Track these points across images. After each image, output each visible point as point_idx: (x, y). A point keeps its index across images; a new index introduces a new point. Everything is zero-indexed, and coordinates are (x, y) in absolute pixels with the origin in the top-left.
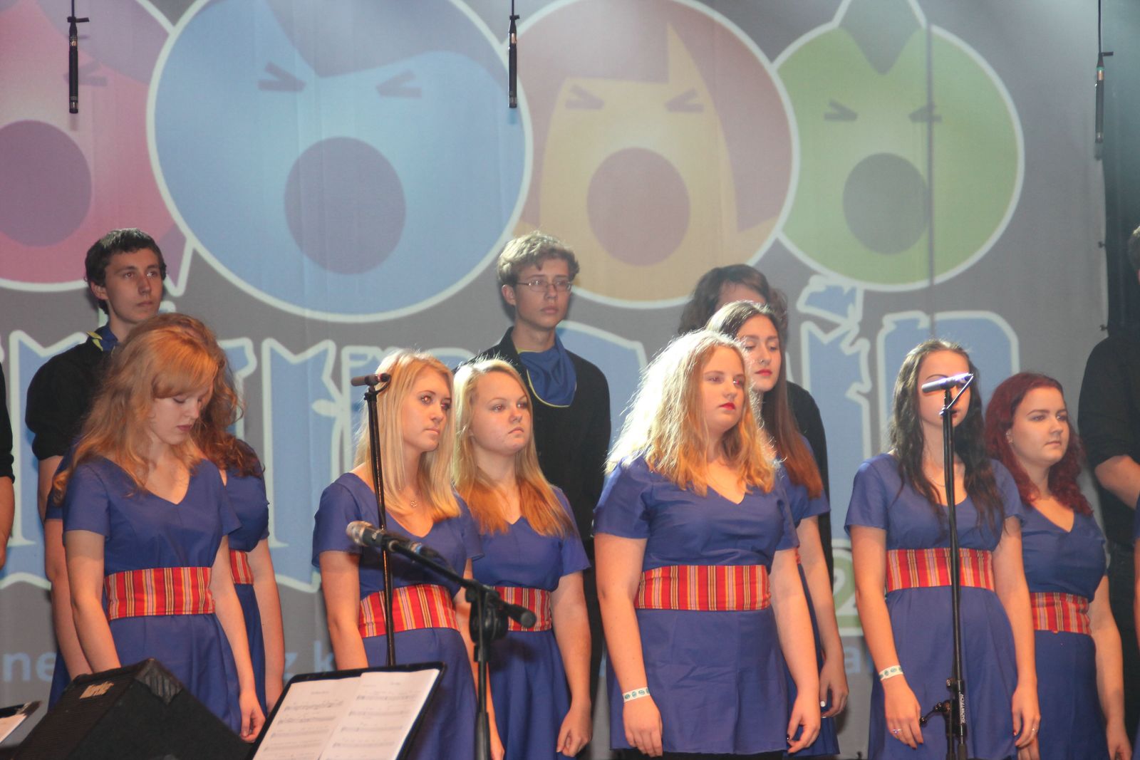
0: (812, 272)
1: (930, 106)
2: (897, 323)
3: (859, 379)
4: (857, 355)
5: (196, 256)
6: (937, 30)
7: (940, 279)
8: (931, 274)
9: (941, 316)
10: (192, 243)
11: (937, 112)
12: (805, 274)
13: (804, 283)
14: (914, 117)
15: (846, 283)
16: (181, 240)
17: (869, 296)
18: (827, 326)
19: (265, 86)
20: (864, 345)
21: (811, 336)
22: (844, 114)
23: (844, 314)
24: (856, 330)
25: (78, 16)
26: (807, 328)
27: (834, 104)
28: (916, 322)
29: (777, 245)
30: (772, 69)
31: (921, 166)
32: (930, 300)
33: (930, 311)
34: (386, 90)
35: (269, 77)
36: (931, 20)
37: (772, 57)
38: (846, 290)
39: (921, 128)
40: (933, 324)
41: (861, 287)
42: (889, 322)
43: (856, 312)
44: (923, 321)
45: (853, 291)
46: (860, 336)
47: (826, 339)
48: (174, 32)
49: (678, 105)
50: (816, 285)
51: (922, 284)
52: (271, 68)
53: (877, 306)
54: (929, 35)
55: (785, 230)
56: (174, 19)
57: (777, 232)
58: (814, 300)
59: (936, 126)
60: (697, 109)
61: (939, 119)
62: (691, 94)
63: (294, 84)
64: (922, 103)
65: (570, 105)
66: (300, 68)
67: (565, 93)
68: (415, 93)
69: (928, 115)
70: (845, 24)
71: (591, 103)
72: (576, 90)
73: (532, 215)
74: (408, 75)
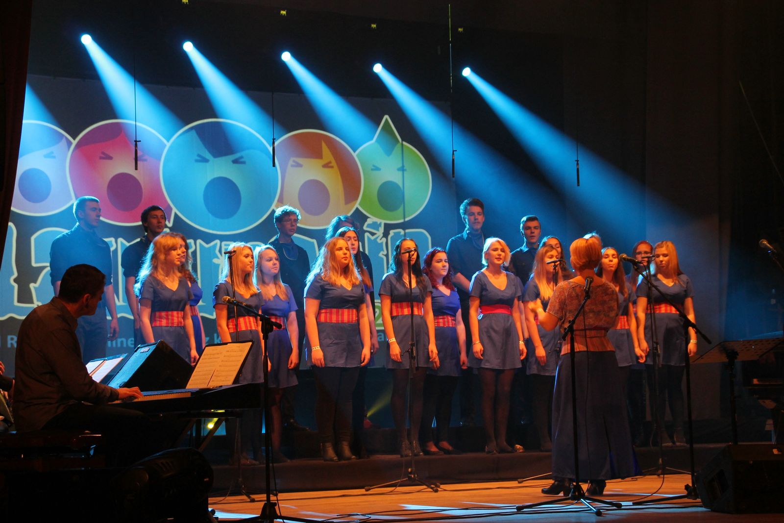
0: (369, 217)
1: (403, 166)
2: (394, 233)
3: (383, 250)
4: (382, 243)
5: (176, 215)
6: (404, 143)
7: (407, 219)
8: (404, 218)
9: (407, 231)
10: (175, 210)
11: (405, 168)
12: (367, 218)
13: (366, 221)
14: (399, 170)
15: (378, 221)
16: (171, 209)
17: (386, 225)
18: (373, 234)
19: (197, 161)
20: (384, 240)
21: (368, 237)
22: (377, 169)
23: (378, 230)
24: (382, 235)
25: (137, 140)
26: (367, 235)
27: (374, 166)
28: (400, 232)
29: (357, 209)
30: (355, 155)
31: (401, 185)
32: (404, 226)
33: (404, 229)
34: (235, 162)
35: (199, 158)
36: (403, 140)
37: (355, 150)
38: (379, 223)
39: (400, 173)
40: (405, 233)
41: (383, 222)
42: (392, 232)
43: (382, 230)
44: (402, 232)
45: (380, 224)
46: (383, 237)
47: (373, 238)
48: (168, 144)
49: (326, 166)
50: (369, 221)
51: (401, 221)
52: (199, 156)
53: (388, 228)
54: (402, 144)
55: (360, 204)
56: (168, 140)
57: (357, 205)
58: (369, 226)
59: (405, 172)
60: (332, 167)
61: (406, 170)
62: (330, 162)
63: (206, 160)
64: (400, 165)
65: (292, 166)
66: (208, 155)
67: (291, 162)
68: (244, 163)
69: (402, 169)
70: (377, 141)
71: (299, 165)
72: (294, 162)
73: (281, 200)
74: (241, 157)
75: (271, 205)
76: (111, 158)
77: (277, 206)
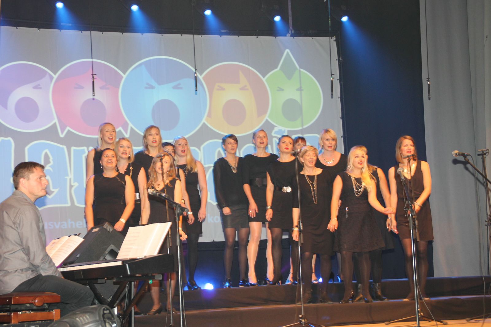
0: (275, 126)
1: (301, 87)
5: (132, 128)
6: (302, 70)
7: (305, 127)
10: (131, 125)
11: (302, 89)
12: (273, 127)
13: (273, 129)
15: (283, 129)
16: (128, 124)
17: (288, 131)
19: (146, 88)
22: (281, 90)
26: (274, 139)
27: (279, 88)
29: (267, 120)
30: (264, 80)
31: (299, 101)
32: (303, 132)
34: (175, 88)
35: (147, 86)
36: (301, 67)
37: (264, 77)
39: (298, 92)
41: (287, 129)
45: (284, 131)
48: (125, 76)
49: (242, 89)
50: (276, 129)
51: (300, 128)
52: (148, 84)
54: (300, 71)
55: (269, 117)
56: (124, 73)
57: (267, 117)
58: (276, 133)
59: (302, 92)
60: (247, 89)
62: (245, 86)
63: (152, 87)
64: (299, 86)
65: (218, 90)
66: (154, 83)
67: (216, 87)
68: (181, 88)
69: (300, 89)
70: (280, 69)
71: (222, 89)
72: (219, 86)
73: (209, 115)
74: (179, 84)
75: (202, 119)
76: (82, 88)
77: (207, 120)
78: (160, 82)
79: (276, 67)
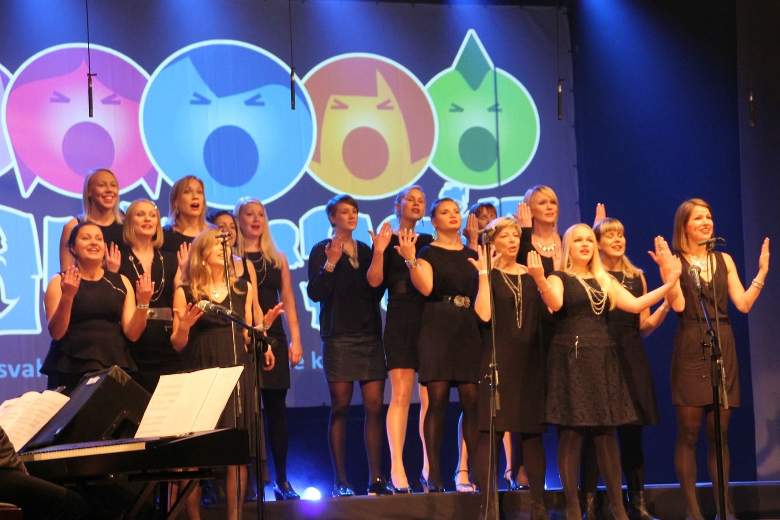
0: (445, 181)
1: (497, 105)
5: (163, 181)
6: (499, 70)
7: (503, 183)
8: (499, 181)
9: (503, 200)
10: (162, 175)
11: (499, 107)
12: (442, 182)
13: (443, 185)
14: (490, 110)
15: (461, 185)
16: (156, 173)
17: (471, 191)
19: (193, 102)
29: (429, 169)
30: (425, 89)
32: (499, 192)
33: (499, 197)
34: (250, 102)
36: (496, 65)
37: (425, 83)
38: (461, 189)
40: (500, 203)
41: (468, 187)
43: (466, 198)
44: (496, 201)
50: (447, 187)
51: (495, 185)
52: (196, 95)
53: (475, 196)
56: (150, 73)
57: (429, 163)
58: (447, 192)
59: (500, 113)
60: (392, 108)
61: (501, 110)
62: (388, 101)
63: (204, 101)
64: (493, 103)
65: (333, 108)
66: (208, 94)
67: (331, 102)
68: (262, 104)
69: (496, 109)
70: (457, 68)
71: (343, 106)
72: (335, 101)
73: (317, 158)
74: (258, 96)
75: (302, 166)
76: (66, 100)
77: (311, 167)
78: (222, 92)
79: (449, 65)
